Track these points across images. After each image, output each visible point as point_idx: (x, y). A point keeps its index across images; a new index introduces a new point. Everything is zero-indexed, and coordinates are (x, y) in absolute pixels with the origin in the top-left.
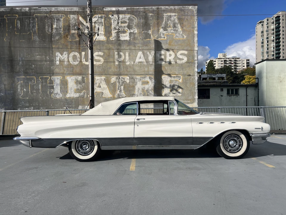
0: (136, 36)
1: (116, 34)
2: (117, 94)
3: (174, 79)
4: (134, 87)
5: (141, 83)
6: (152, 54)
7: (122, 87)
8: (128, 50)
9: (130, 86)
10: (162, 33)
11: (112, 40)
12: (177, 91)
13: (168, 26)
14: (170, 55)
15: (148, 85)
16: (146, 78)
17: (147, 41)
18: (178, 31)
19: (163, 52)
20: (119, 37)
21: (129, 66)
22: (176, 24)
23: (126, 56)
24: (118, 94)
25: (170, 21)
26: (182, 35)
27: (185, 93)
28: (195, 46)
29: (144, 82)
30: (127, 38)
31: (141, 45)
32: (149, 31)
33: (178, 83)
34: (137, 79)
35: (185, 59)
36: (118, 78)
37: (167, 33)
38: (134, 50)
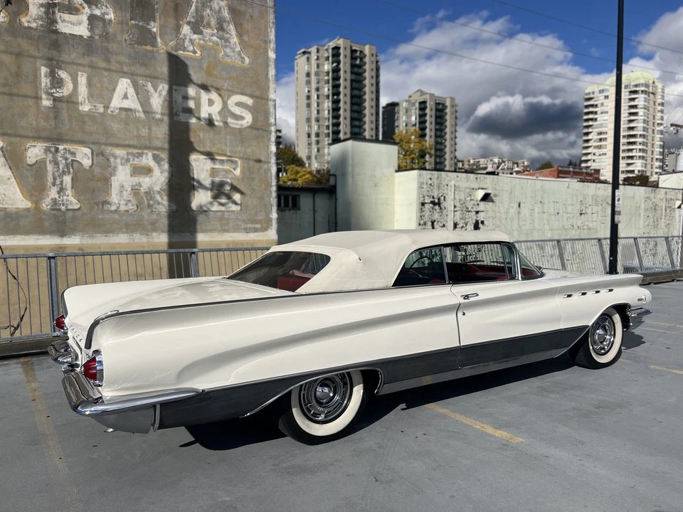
0: (111, 30)
1: (43, 10)
2: (48, 200)
3: (221, 167)
4: (106, 181)
5: (128, 172)
6: (161, 91)
7: (67, 179)
8: (87, 69)
9: (94, 176)
10: (188, 37)
11: (29, 28)
12: (229, 197)
13: (205, 22)
14: (211, 102)
15: (151, 176)
16: (144, 156)
17: (147, 50)
18: (230, 42)
19: (192, 91)
20: (54, 22)
21: (90, 115)
22: (225, 22)
23: (78, 85)
24: (54, 201)
25: (208, 11)
26: (240, 54)
27: (250, 204)
28: (271, 88)
29: (140, 167)
30: (83, 30)
31: (127, 61)
32: (152, 24)
33: (230, 176)
34: (116, 157)
35: (248, 119)
36: (53, 149)
37: (202, 42)
38: (106, 70)
